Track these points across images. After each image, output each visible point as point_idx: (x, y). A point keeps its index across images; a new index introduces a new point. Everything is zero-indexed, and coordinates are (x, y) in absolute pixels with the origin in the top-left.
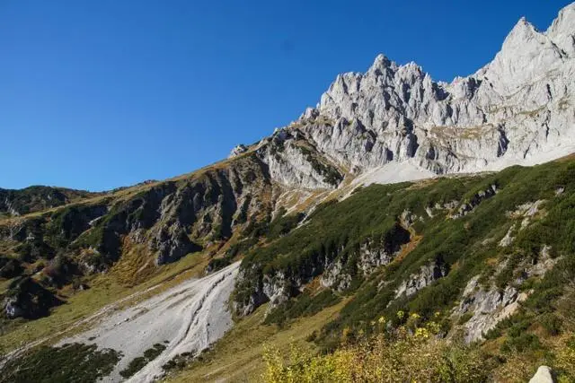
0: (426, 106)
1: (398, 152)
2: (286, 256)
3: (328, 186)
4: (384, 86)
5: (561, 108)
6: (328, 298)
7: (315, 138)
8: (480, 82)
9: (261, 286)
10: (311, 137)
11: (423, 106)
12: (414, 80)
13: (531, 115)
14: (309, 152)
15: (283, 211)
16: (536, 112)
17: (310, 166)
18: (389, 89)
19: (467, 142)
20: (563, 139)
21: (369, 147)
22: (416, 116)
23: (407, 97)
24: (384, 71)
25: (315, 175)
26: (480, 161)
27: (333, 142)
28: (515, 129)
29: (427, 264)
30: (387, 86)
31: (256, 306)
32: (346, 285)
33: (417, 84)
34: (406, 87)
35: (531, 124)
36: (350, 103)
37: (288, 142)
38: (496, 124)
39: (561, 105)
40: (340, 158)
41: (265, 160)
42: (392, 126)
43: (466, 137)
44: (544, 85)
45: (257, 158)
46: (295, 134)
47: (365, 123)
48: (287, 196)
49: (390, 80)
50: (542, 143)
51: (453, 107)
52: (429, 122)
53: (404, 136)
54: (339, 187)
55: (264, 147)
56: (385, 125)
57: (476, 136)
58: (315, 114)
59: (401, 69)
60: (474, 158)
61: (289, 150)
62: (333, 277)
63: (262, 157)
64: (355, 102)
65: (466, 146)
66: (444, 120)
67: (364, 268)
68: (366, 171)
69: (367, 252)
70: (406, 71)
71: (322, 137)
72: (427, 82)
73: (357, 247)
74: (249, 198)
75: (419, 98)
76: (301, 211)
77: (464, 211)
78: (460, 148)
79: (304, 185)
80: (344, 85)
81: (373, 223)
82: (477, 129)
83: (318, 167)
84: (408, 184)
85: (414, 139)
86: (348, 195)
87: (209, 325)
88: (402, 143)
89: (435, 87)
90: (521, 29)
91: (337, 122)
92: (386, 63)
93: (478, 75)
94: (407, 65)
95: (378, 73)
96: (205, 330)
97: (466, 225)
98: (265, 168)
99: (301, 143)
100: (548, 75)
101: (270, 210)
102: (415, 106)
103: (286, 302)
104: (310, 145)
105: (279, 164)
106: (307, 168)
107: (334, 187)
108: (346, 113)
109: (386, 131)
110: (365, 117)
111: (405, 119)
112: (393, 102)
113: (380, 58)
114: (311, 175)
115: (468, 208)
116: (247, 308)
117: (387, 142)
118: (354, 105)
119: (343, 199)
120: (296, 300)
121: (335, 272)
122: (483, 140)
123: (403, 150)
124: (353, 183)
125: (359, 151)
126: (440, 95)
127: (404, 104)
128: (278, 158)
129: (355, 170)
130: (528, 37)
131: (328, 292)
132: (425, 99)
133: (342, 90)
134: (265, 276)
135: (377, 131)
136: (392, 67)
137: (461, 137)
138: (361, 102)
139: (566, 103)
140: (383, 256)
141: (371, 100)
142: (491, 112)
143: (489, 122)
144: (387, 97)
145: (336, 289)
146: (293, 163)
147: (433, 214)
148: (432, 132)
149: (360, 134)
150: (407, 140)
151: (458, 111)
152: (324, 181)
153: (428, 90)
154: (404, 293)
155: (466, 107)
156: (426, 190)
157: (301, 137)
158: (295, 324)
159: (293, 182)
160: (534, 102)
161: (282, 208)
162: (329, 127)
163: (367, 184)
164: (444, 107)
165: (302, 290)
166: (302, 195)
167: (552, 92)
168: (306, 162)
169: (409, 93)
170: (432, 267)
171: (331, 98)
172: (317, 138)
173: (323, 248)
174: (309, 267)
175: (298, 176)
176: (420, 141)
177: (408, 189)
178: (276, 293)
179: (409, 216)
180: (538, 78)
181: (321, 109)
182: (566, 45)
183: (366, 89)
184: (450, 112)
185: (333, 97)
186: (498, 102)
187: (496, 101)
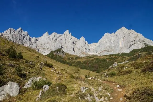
8: (38, 40)
11: (26, 41)
13: (44, 49)
22: (25, 43)
23: (24, 38)
24: (20, 31)
28: (41, 50)
30: (20, 35)
33: (26, 36)
34: (24, 36)
39: (48, 48)
47: (15, 41)
51: (32, 43)
52: (27, 45)
58: (2, 35)
59: (24, 32)
64: (13, 36)
66: (30, 45)
70: (25, 33)
72: (28, 36)
75: (26, 39)
82: (35, 49)
92: (21, 30)
93: (37, 38)
95: (19, 31)
100: (48, 43)
108: (11, 38)
111: (23, 43)
112: (21, 39)
113: (20, 28)
118: (13, 37)
127: (23, 40)
130: (47, 36)
133: (10, 32)
136: (22, 31)
141: (17, 37)
142: (38, 46)
143: (37, 48)
144: (20, 37)
151: (32, 44)
153: (28, 38)
155: (34, 44)
160: (45, 47)
167: (47, 46)
180: (46, 43)
181: (4, 34)
182: (51, 39)
183: (16, 34)
184: (31, 44)
185: (7, 32)
186: (40, 45)
187: (39, 44)
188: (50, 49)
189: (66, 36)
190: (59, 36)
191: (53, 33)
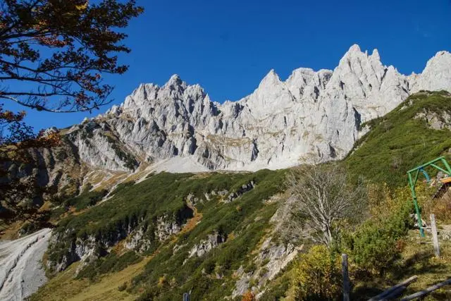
0: (205, 118)
1: (182, 150)
2: (97, 223)
3: (127, 170)
4: (176, 99)
5: (292, 134)
6: (131, 258)
7: (118, 130)
8: (243, 107)
9: (74, 248)
10: (115, 129)
11: (202, 118)
12: (197, 98)
13: (274, 136)
14: (114, 142)
15: (89, 186)
16: (277, 133)
17: (114, 153)
18: (179, 101)
19: (231, 148)
20: (292, 154)
21: (161, 143)
22: (197, 125)
23: (192, 109)
24: (177, 87)
25: (117, 160)
26: (239, 163)
27: (133, 135)
28: (263, 143)
29: (212, 233)
30: (178, 99)
31: (69, 264)
32: (146, 247)
33: (199, 101)
34: (192, 102)
35: (274, 142)
36: (149, 107)
37: (96, 131)
38: (251, 138)
39: (292, 131)
40: (138, 149)
41: (76, 143)
42: (179, 129)
43: (231, 145)
44: (283, 117)
45: (70, 140)
46: (103, 125)
47: (159, 124)
48: (92, 174)
49: (181, 94)
50: (279, 156)
51: (224, 121)
52: (206, 130)
53: (188, 138)
54: (136, 172)
55: (76, 132)
56: (174, 128)
57: (238, 144)
58: (119, 112)
59: (189, 88)
60: (235, 160)
61: (97, 137)
62: (135, 241)
63: (74, 140)
64: (152, 107)
65: (231, 150)
66: (216, 130)
67: (160, 235)
68: (158, 161)
69: (163, 224)
70: (193, 90)
71: (124, 130)
72: (207, 100)
73: (155, 219)
74: (60, 173)
75: (200, 112)
76: (105, 188)
77: (232, 197)
78: (227, 152)
79: (107, 167)
80: (145, 93)
81: (166, 201)
82: (239, 139)
83: (120, 154)
84: (190, 175)
85: (194, 141)
86: (143, 179)
87: (23, 281)
88: (186, 143)
89: (212, 105)
90: (271, 76)
91: (138, 121)
92: (179, 81)
93: (242, 102)
94: (194, 86)
95: (172, 88)
96: (19, 287)
97: (238, 208)
98: (75, 150)
99: (108, 133)
100: (285, 110)
101: (79, 185)
102: (197, 116)
103: (96, 260)
104: (114, 135)
105: (88, 148)
106: (112, 154)
107: (132, 171)
108: (145, 114)
109: (174, 133)
110: (159, 120)
111: (189, 125)
112: (181, 111)
113: (174, 77)
114: (114, 160)
115: (235, 196)
116: (60, 266)
117: (175, 141)
118: (152, 110)
119: (140, 181)
120: (104, 259)
121: (137, 237)
122: (242, 148)
123: (186, 149)
124: (146, 169)
125: (152, 145)
126: (215, 112)
127: (189, 114)
128: (88, 143)
129: (149, 160)
130: (275, 83)
131: (131, 253)
132: (204, 112)
133: (143, 95)
134: (78, 239)
135: (167, 131)
136: (182, 85)
137: (228, 144)
138: (158, 108)
139: (295, 130)
140: (175, 227)
141: (165, 108)
142: (248, 129)
143: (247, 135)
144: (177, 107)
145: (138, 251)
146: (99, 148)
147: (210, 198)
148: (208, 138)
149: (154, 133)
150: (190, 142)
151: (227, 125)
152: (124, 165)
153: (207, 107)
154: (196, 253)
155: (233, 123)
156: (205, 180)
157: (107, 128)
158: (105, 279)
159: (98, 164)
160: (276, 127)
161: (89, 184)
162: (130, 124)
163: (159, 172)
164: (217, 121)
165: (109, 251)
166: (105, 175)
167: (287, 122)
168: (110, 149)
169: (193, 107)
170: (216, 235)
171: (133, 101)
172: (120, 130)
173: (127, 219)
174: (116, 233)
175: (103, 159)
176: (198, 144)
177: (190, 178)
178: (87, 253)
179: (193, 198)
180: (279, 111)
181: (125, 108)
182: (296, 93)
183: (162, 99)
184: (221, 125)
185: (135, 100)
186: (254, 123)
187: (252, 122)
188: (300, 131)
189: (356, 67)
190: (322, 77)
191: (298, 73)
